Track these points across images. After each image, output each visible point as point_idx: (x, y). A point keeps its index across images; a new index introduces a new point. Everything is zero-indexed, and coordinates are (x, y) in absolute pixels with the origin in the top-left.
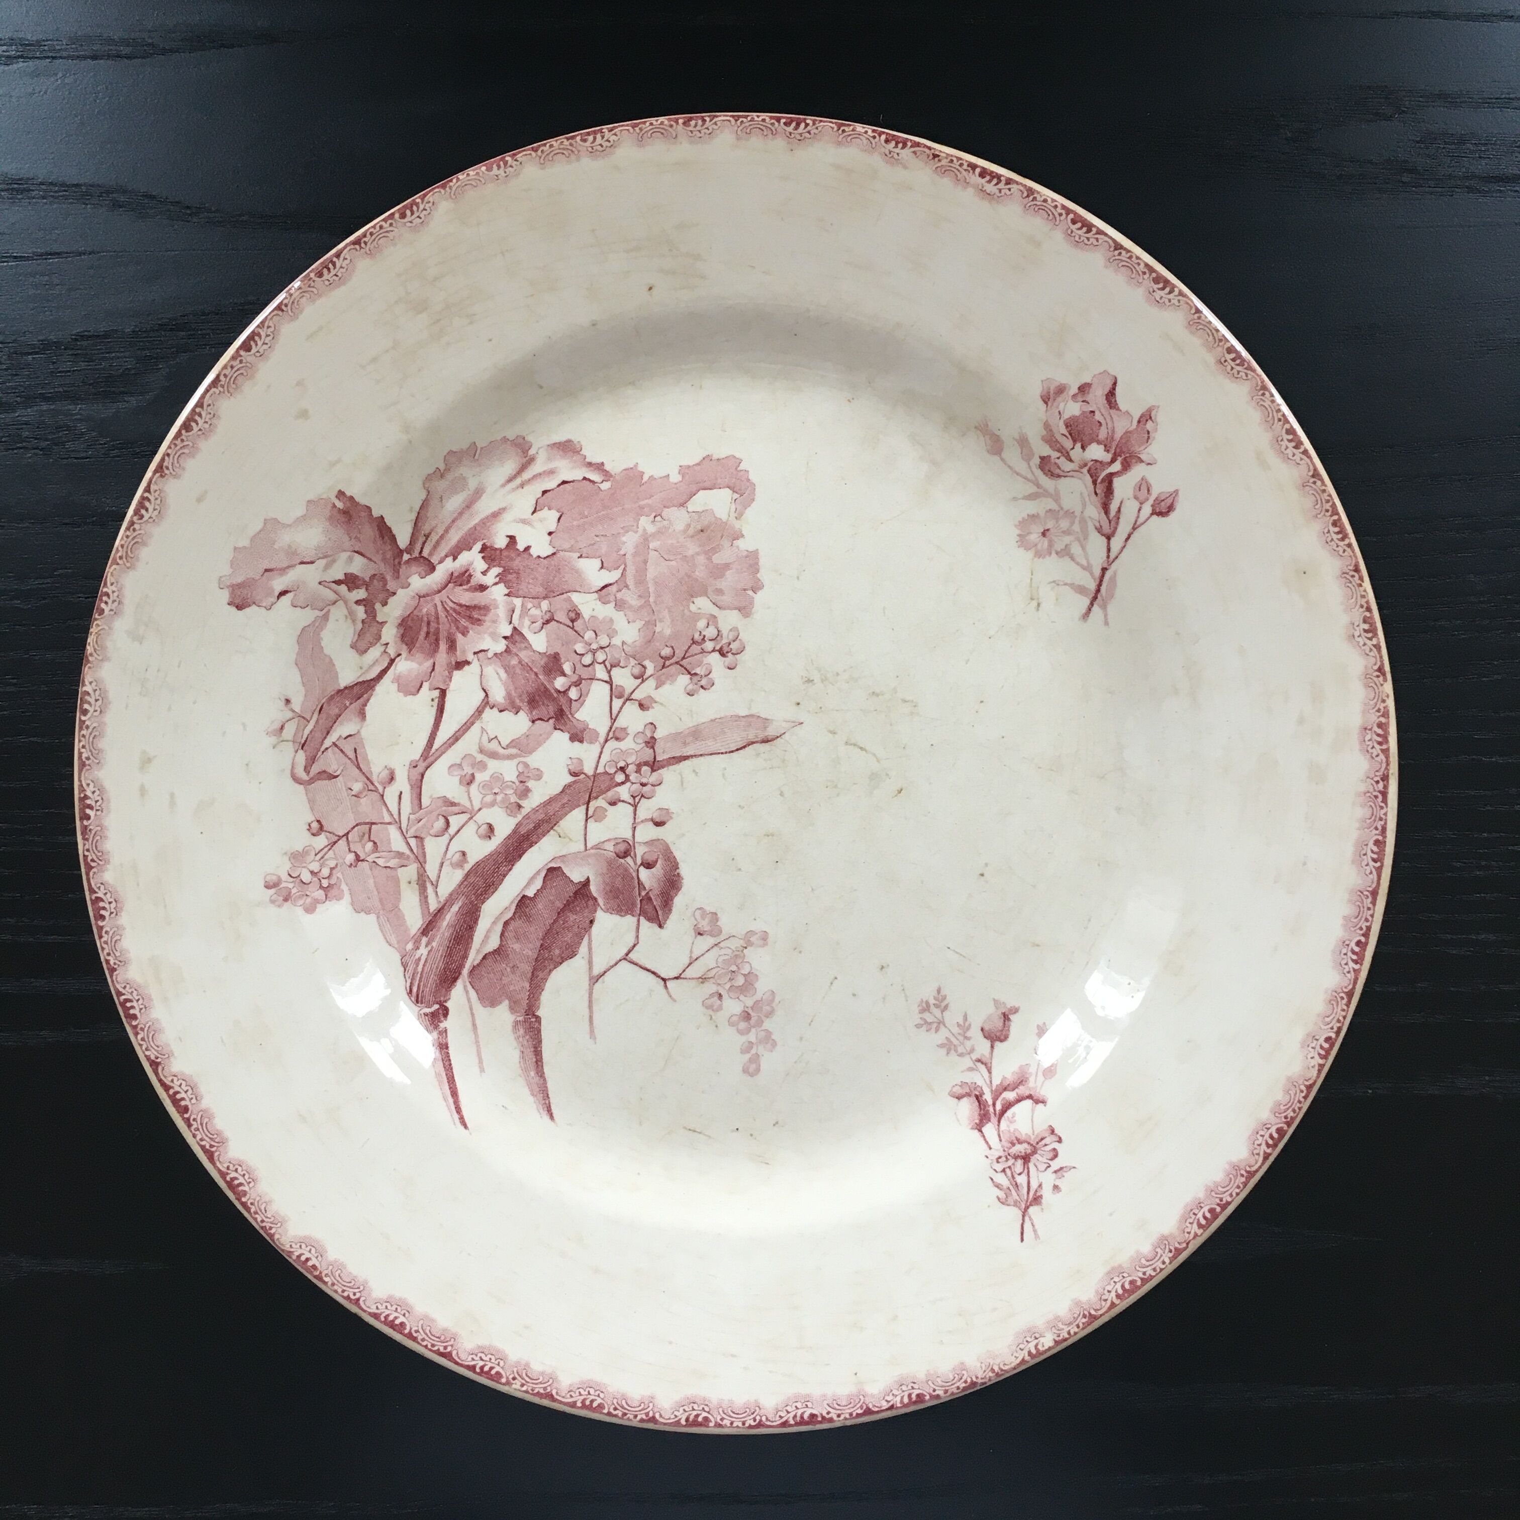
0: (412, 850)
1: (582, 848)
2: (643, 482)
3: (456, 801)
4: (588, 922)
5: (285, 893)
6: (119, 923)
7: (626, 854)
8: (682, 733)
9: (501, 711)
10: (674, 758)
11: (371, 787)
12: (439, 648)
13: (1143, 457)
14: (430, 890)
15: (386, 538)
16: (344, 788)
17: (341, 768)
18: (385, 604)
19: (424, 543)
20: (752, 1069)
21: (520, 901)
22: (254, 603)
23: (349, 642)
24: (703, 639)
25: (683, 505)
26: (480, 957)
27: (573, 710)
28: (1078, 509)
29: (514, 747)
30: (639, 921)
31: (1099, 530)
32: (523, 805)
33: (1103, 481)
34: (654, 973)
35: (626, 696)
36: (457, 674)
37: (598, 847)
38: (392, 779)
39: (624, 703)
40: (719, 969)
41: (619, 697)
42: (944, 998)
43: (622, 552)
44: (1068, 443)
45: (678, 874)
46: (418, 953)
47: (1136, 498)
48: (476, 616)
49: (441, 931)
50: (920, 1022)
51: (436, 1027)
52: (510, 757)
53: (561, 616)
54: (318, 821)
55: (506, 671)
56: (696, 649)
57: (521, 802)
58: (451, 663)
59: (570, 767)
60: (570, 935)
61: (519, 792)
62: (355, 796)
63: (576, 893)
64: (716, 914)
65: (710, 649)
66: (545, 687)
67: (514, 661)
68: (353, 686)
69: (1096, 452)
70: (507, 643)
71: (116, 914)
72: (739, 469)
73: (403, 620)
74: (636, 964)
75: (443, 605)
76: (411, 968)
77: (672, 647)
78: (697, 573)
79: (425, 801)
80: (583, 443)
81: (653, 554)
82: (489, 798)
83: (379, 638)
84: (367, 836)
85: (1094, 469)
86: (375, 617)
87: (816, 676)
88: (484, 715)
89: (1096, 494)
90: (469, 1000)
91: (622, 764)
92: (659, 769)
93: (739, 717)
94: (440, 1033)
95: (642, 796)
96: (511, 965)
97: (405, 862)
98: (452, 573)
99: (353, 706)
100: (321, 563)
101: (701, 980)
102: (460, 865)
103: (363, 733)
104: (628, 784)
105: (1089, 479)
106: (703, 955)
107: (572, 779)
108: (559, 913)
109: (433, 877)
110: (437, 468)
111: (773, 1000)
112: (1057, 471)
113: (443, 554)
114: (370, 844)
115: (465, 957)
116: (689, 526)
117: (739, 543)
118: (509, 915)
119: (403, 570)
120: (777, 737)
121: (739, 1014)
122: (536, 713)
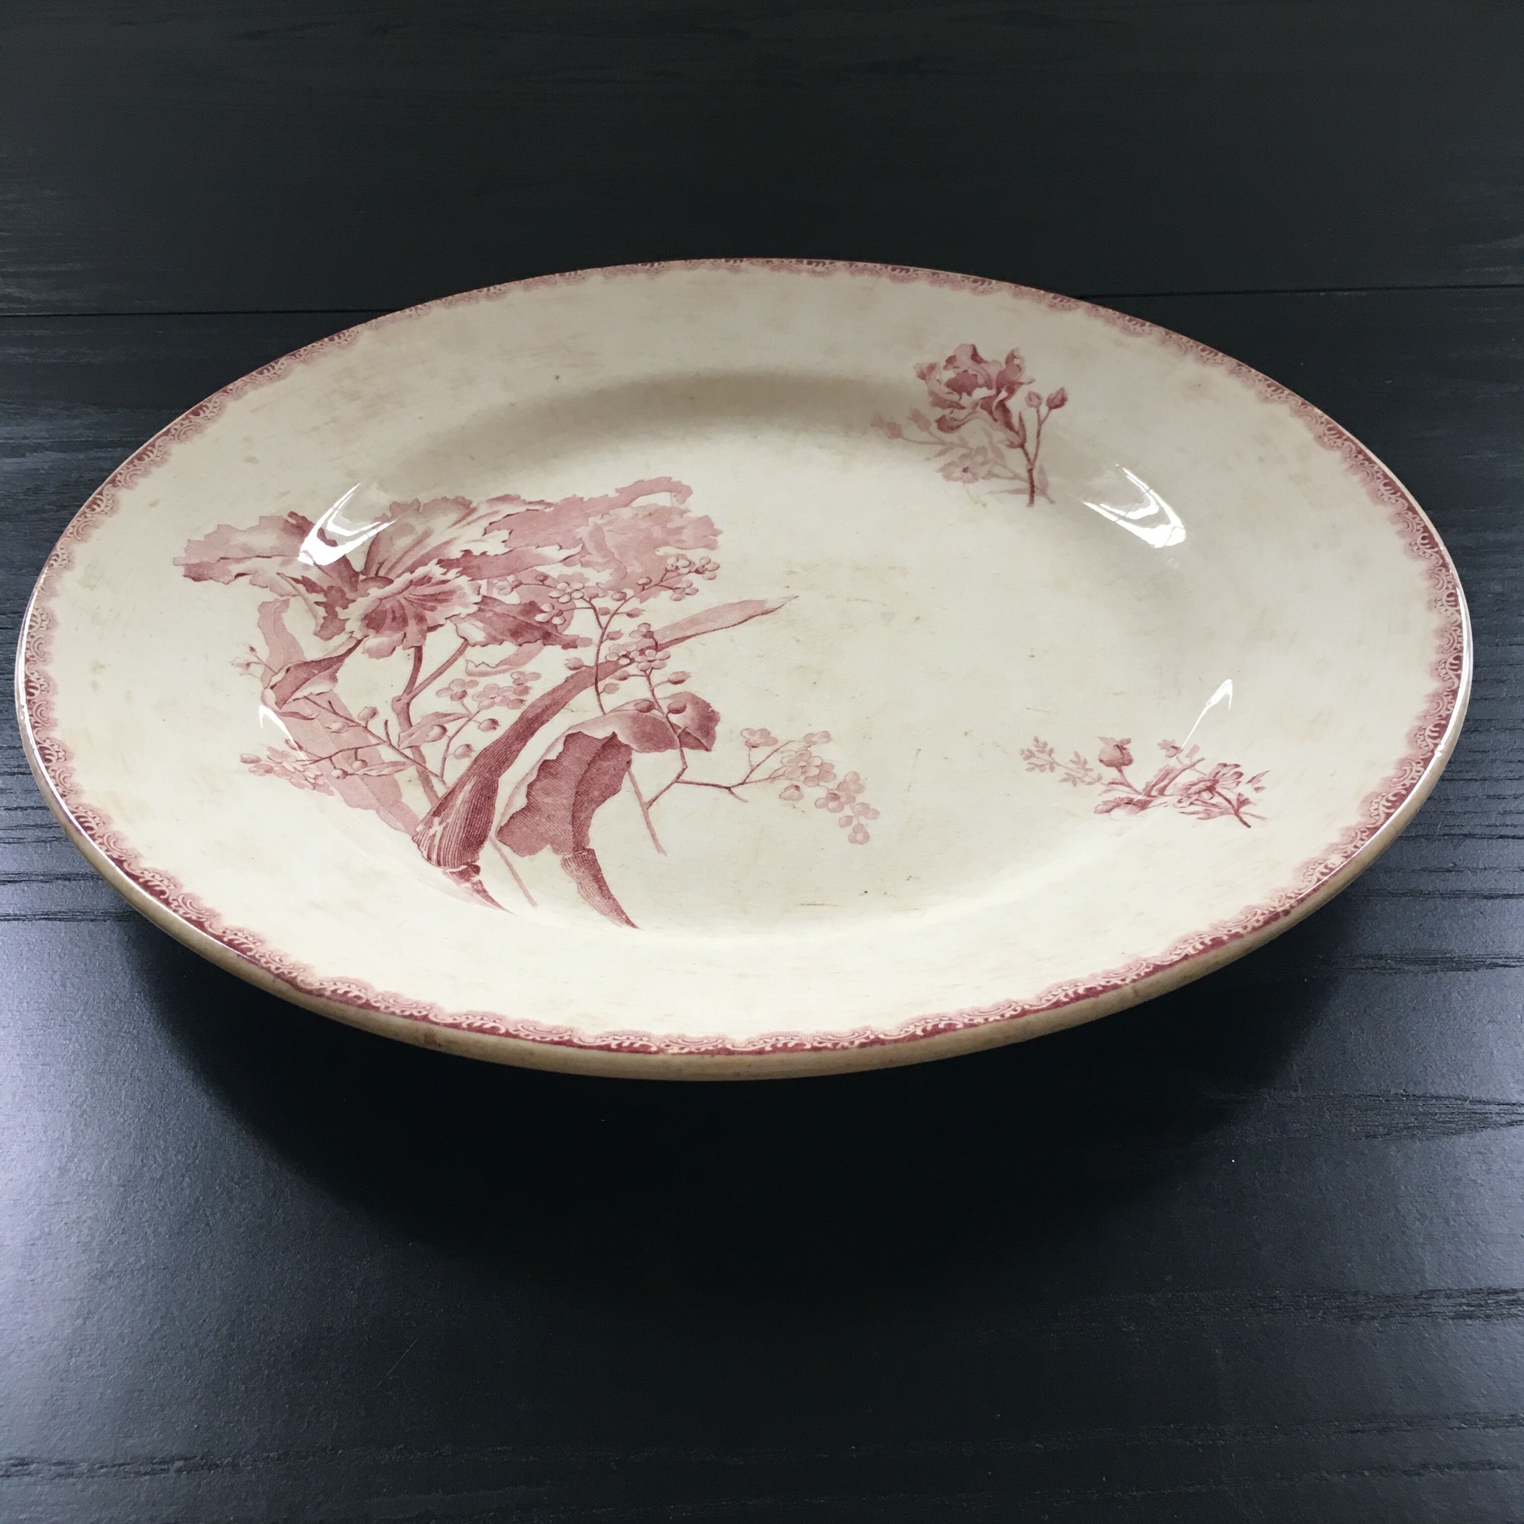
0: (407, 757)
1: (600, 714)
2: (584, 502)
3: (450, 713)
4: (624, 763)
5: (266, 769)
8: (678, 623)
9: (484, 646)
10: (676, 639)
12: (408, 624)
13: (1022, 380)
14: (435, 781)
16: (322, 727)
17: (317, 714)
18: (345, 607)
19: (379, 569)
20: (860, 836)
21: (541, 765)
22: (211, 578)
23: (313, 634)
24: (677, 568)
25: (626, 505)
26: (507, 817)
27: (560, 631)
28: (985, 442)
29: (505, 665)
30: (682, 751)
31: (1012, 445)
32: (525, 699)
33: (997, 408)
34: (714, 785)
35: (612, 613)
36: (430, 636)
37: (618, 710)
38: (374, 714)
39: (612, 617)
40: (785, 768)
41: (605, 614)
42: (1045, 744)
43: (577, 538)
44: (955, 397)
45: (713, 711)
46: (432, 832)
47: (1031, 406)
48: (442, 598)
49: (455, 809)
50: (1028, 766)
51: (468, 880)
52: (502, 672)
53: (530, 581)
54: (297, 743)
55: (483, 622)
56: (671, 574)
57: (522, 698)
58: (423, 628)
59: (569, 665)
60: (607, 777)
61: (518, 692)
62: (336, 731)
63: (603, 746)
64: (765, 730)
65: (686, 572)
66: (526, 623)
67: (489, 615)
68: (320, 660)
69: (981, 393)
70: (478, 606)
72: (672, 481)
73: (367, 615)
74: (691, 783)
75: (406, 599)
76: (426, 843)
77: (647, 578)
78: (655, 535)
79: (415, 720)
81: (608, 534)
82: (486, 702)
83: (343, 629)
84: (353, 757)
85: (986, 404)
86: (336, 615)
87: (797, 569)
88: (466, 653)
89: (996, 420)
90: (502, 855)
91: (623, 653)
92: (663, 649)
94: (474, 883)
95: (653, 668)
96: (546, 816)
97: (402, 768)
98: (411, 580)
99: (322, 673)
100: (278, 560)
101: (770, 780)
102: (465, 754)
103: (338, 691)
104: (635, 664)
105: (985, 413)
106: (764, 761)
107: (574, 672)
108: (589, 765)
110: (384, 514)
111: (858, 779)
112: (955, 424)
113: (400, 570)
114: (358, 762)
115: (489, 822)
116: (637, 515)
117: (691, 515)
118: (534, 777)
119: (360, 586)
120: (777, 609)
121: (824, 796)
122: (520, 640)
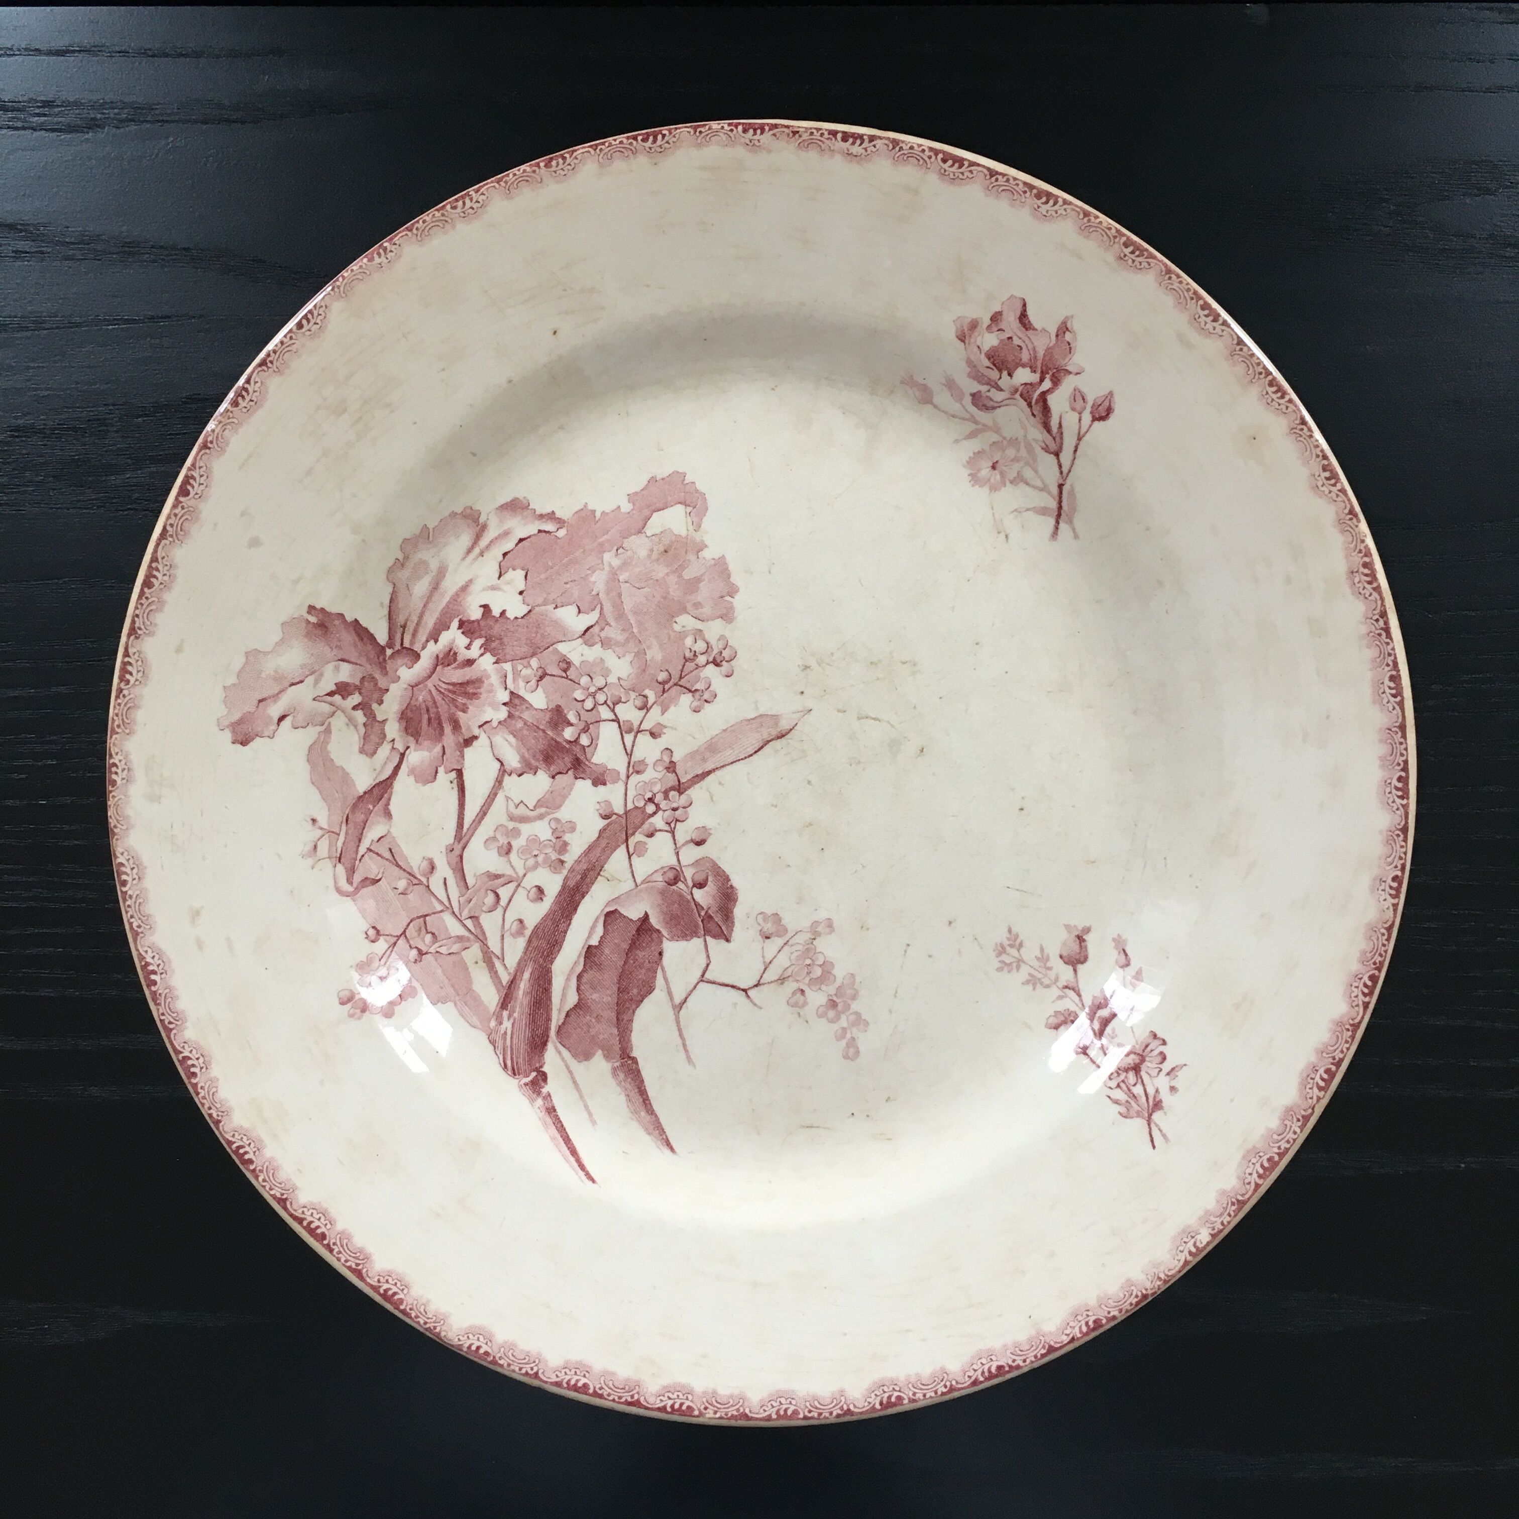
0: (470, 931)
1: (633, 885)
2: (597, 518)
3: (499, 873)
4: (657, 954)
5: (361, 1005)
6: (212, 1075)
7: (676, 880)
8: (698, 750)
9: (520, 775)
10: (697, 776)
11: (415, 881)
12: (443, 731)
13: (1069, 368)
14: (498, 964)
15: (365, 639)
16: (390, 890)
17: (382, 870)
18: (380, 702)
19: (403, 635)
20: (851, 1052)
21: (586, 952)
22: (257, 735)
23: (356, 748)
24: (695, 655)
25: (640, 531)
26: (563, 1015)
27: (589, 756)
28: (1020, 434)
29: (542, 806)
30: (705, 941)
31: (1046, 449)
32: (565, 860)
33: (1037, 401)
34: (733, 987)
35: (635, 730)
36: (468, 751)
37: (647, 880)
38: (433, 868)
39: (635, 737)
40: (794, 966)
41: (629, 731)
42: (1017, 936)
43: (594, 593)
44: (994, 374)
45: (731, 886)
46: (503, 1027)
47: (1073, 409)
48: (471, 691)
49: (519, 1001)
50: (999, 965)
51: (539, 1093)
52: (541, 817)
53: (553, 669)
54: (374, 927)
55: (514, 736)
56: (690, 666)
57: (562, 858)
58: (459, 742)
59: (601, 812)
60: (643, 971)
61: (557, 848)
62: (402, 894)
63: (638, 930)
64: (777, 914)
65: (704, 663)
66: (556, 741)
67: (520, 724)
68: (372, 789)
69: (1023, 376)
70: (508, 709)
71: (207, 1068)
72: (686, 482)
73: (403, 713)
74: (714, 983)
75: (437, 689)
76: (500, 1044)
77: (667, 670)
78: (672, 593)
79: (470, 881)
80: (530, 497)
81: (624, 586)
82: (531, 862)
83: (384, 736)
84: (423, 928)
85: (1025, 393)
86: (375, 717)
87: (813, 663)
88: (504, 784)
89: (1034, 415)
90: (563, 1059)
91: (649, 795)
92: (685, 790)
93: (749, 720)
94: (545, 1098)
95: (677, 820)
96: (595, 1015)
97: (467, 944)
98: (437, 656)
99: (376, 808)
100: (310, 680)
101: (779, 981)
102: (520, 932)
103: (394, 832)
104: (660, 813)
105: (1024, 404)
106: (775, 957)
107: (606, 822)
108: (627, 954)
109: (497, 951)
110: (396, 559)
111: (853, 983)
112: (991, 404)
113: (424, 639)
114: (428, 937)
115: (549, 1019)
116: (652, 550)
117: (706, 554)
118: (580, 968)
119: (389, 665)
120: (791, 730)
121: (824, 1004)
122: (554, 769)
